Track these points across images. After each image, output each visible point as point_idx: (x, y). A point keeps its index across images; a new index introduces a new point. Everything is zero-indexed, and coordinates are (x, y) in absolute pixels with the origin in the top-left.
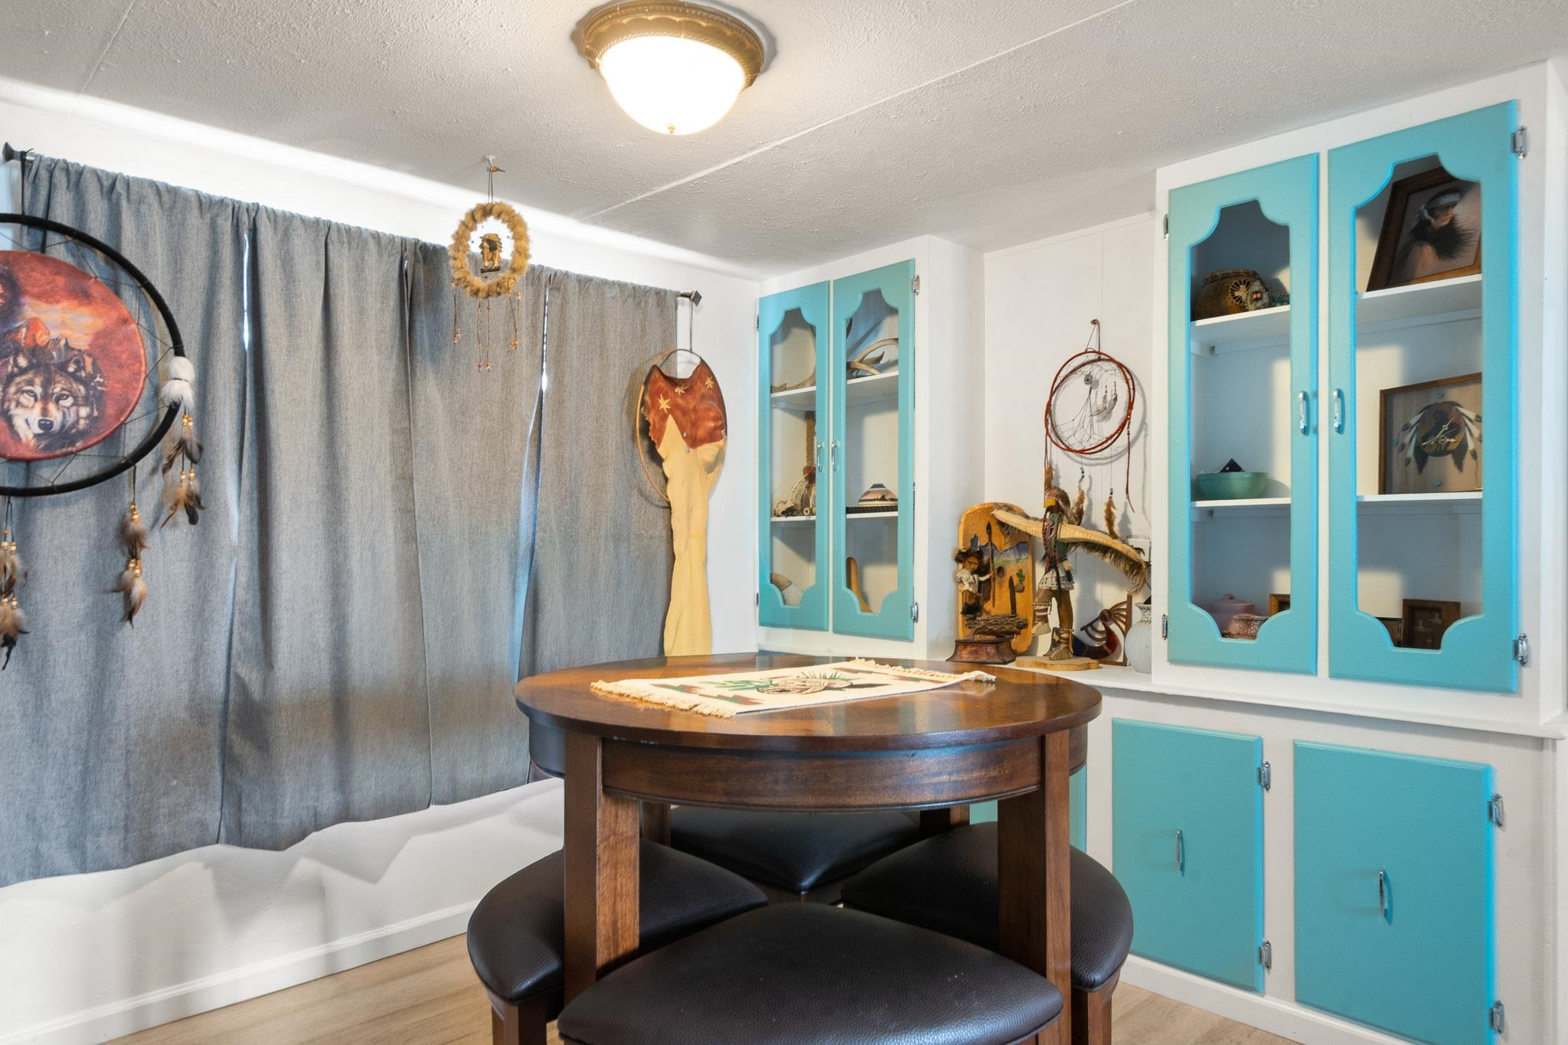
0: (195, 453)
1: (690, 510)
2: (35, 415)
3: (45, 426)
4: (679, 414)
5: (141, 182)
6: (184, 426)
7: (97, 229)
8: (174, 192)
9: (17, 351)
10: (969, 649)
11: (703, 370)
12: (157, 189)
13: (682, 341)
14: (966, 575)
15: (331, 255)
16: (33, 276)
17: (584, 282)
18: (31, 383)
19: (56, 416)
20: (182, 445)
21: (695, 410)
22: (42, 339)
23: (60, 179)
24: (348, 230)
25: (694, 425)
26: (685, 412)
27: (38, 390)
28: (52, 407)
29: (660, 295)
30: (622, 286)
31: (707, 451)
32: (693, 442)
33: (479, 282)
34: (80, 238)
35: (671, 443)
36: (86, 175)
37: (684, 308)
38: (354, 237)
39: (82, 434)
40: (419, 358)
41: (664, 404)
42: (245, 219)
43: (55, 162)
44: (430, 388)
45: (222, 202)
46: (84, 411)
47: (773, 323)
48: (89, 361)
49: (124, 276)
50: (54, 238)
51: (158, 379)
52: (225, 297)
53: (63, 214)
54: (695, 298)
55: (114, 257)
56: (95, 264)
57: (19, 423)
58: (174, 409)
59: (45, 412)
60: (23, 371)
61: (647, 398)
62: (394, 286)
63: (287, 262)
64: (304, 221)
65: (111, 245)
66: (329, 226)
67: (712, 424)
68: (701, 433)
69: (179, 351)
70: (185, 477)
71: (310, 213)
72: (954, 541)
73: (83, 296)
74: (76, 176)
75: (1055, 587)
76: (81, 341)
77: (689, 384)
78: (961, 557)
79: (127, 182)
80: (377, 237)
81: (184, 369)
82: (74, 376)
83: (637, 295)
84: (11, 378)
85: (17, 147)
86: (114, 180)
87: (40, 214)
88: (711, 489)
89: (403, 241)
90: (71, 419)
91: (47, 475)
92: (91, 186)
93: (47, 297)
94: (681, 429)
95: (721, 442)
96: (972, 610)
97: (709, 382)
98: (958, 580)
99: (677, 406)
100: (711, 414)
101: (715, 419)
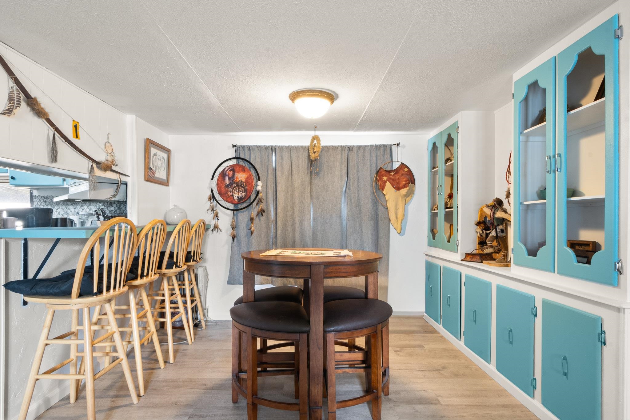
0: (263, 201)
2: (237, 195)
3: (238, 197)
4: (391, 181)
5: (254, 146)
6: (260, 195)
7: (247, 158)
8: (260, 146)
9: (234, 183)
11: (403, 165)
13: (395, 158)
14: (479, 230)
15: (292, 153)
18: (236, 189)
19: (240, 195)
20: (259, 199)
21: (399, 178)
22: (238, 181)
23: (241, 149)
24: (295, 147)
25: (398, 183)
26: (394, 180)
27: (237, 190)
28: (239, 193)
29: (385, 146)
31: (404, 191)
32: (398, 189)
33: (313, 155)
34: (244, 160)
36: (245, 147)
37: (394, 148)
38: (297, 148)
39: (244, 198)
41: (385, 178)
42: (274, 149)
43: (240, 146)
44: (317, 182)
45: (269, 146)
46: (244, 194)
47: (431, 147)
48: (245, 184)
49: (250, 166)
50: (240, 160)
51: (256, 186)
53: (242, 156)
54: (398, 145)
55: (250, 163)
56: (246, 164)
57: (234, 197)
58: (258, 192)
59: (238, 194)
60: (235, 187)
61: (378, 177)
63: (282, 157)
64: (285, 147)
65: (249, 160)
66: (291, 146)
67: (404, 183)
68: (401, 185)
69: (259, 180)
70: (261, 206)
71: (287, 145)
73: (244, 171)
74: (243, 147)
75: (495, 235)
76: (244, 180)
77: (397, 171)
78: (478, 224)
79: (252, 146)
80: (302, 147)
81: (260, 183)
82: (243, 187)
83: (377, 148)
84: (234, 188)
85: (234, 145)
86: (250, 146)
87: (238, 156)
90: (242, 196)
92: (246, 149)
93: (239, 172)
94: (393, 185)
95: (408, 188)
96: (482, 243)
97: (406, 170)
98: (477, 232)
99: (391, 179)
100: (404, 180)
101: (406, 181)
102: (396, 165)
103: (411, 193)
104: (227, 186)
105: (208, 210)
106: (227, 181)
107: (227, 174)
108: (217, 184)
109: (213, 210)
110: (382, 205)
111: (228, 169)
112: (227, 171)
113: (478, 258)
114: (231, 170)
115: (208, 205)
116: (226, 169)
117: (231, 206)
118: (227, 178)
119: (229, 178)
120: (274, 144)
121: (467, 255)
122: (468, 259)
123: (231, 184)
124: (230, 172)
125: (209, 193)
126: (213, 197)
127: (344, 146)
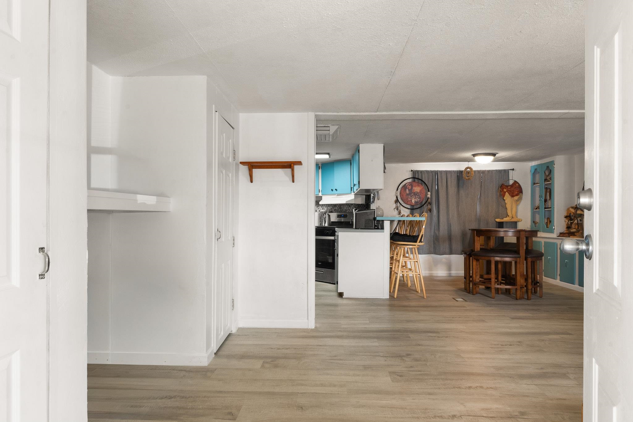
0: (430, 204)
1: (512, 209)
2: (414, 200)
4: (509, 192)
5: (424, 170)
6: (429, 200)
7: (420, 178)
8: (428, 171)
9: (412, 193)
10: (562, 234)
11: (516, 182)
12: (426, 171)
13: (510, 178)
14: (567, 221)
15: (447, 175)
16: (414, 184)
17: (489, 171)
20: (429, 203)
21: (513, 190)
22: (415, 191)
23: (416, 172)
24: (450, 171)
27: (414, 197)
29: (505, 171)
30: (496, 170)
31: (516, 198)
33: (467, 178)
34: (418, 179)
35: (507, 197)
37: (511, 172)
39: (419, 202)
40: (460, 188)
41: (505, 190)
42: (436, 173)
43: (416, 170)
44: (462, 192)
45: (434, 171)
46: (419, 199)
47: (533, 171)
48: (419, 193)
49: (423, 182)
50: (416, 179)
51: (426, 194)
52: (434, 183)
53: (416, 177)
54: (513, 169)
55: (422, 180)
56: (420, 181)
57: (413, 201)
58: (428, 198)
59: (415, 200)
60: (413, 195)
61: (501, 190)
62: (456, 177)
63: (441, 177)
64: (443, 171)
65: (421, 179)
66: (447, 171)
67: (517, 193)
68: (514, 194)
69: (429, 191)
70: (429, 207)
71: (445, 170)
72: (565, 214)
73: (419, 186)
74: (418, 171)
75: (577, 223)
76: (418, 191)
77: (512, 186)
78: (566, 217)
80: (454, 171)
81: (429, 193)
82: (418, 195)
83: (500, 171)
85: (412, 170)
86: (422, 171)
87: (414, 177)
88: (517, 205)
89: (458, 171)
91: (415, 207)
92: (419, 172)
93: (415, 186)
94: (510, 194)
95: (519, 196)
96: (568, 227)
97: (517, 185)
98: (565, 222)
99: (509, 190)
100: (517, 191)
101: (517, 192)
102: (511, 182)
103: (520, 199)
104: (408, 195)
105: (394, 209)
106: (407, 191)
107: (407, 187)
108: (400, 193)
109: (397, 209)
110: (502, 206)
111: (408, 185)
112: (407, 186)
113: (567, 235)
114: (410, 185)
115: (394, 206)
116: (407, 185)
117: (409, 207)
118: (407, 190)
119: (409, 190)
120: (436, 169)
121: (561, 233)
122: (561, 235)
123: (410, 194)
124: (409, 186)
125: (395, 198)
126: (397, 201)
127: (479, 171)
